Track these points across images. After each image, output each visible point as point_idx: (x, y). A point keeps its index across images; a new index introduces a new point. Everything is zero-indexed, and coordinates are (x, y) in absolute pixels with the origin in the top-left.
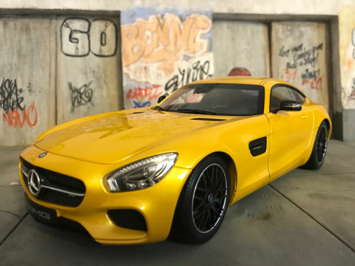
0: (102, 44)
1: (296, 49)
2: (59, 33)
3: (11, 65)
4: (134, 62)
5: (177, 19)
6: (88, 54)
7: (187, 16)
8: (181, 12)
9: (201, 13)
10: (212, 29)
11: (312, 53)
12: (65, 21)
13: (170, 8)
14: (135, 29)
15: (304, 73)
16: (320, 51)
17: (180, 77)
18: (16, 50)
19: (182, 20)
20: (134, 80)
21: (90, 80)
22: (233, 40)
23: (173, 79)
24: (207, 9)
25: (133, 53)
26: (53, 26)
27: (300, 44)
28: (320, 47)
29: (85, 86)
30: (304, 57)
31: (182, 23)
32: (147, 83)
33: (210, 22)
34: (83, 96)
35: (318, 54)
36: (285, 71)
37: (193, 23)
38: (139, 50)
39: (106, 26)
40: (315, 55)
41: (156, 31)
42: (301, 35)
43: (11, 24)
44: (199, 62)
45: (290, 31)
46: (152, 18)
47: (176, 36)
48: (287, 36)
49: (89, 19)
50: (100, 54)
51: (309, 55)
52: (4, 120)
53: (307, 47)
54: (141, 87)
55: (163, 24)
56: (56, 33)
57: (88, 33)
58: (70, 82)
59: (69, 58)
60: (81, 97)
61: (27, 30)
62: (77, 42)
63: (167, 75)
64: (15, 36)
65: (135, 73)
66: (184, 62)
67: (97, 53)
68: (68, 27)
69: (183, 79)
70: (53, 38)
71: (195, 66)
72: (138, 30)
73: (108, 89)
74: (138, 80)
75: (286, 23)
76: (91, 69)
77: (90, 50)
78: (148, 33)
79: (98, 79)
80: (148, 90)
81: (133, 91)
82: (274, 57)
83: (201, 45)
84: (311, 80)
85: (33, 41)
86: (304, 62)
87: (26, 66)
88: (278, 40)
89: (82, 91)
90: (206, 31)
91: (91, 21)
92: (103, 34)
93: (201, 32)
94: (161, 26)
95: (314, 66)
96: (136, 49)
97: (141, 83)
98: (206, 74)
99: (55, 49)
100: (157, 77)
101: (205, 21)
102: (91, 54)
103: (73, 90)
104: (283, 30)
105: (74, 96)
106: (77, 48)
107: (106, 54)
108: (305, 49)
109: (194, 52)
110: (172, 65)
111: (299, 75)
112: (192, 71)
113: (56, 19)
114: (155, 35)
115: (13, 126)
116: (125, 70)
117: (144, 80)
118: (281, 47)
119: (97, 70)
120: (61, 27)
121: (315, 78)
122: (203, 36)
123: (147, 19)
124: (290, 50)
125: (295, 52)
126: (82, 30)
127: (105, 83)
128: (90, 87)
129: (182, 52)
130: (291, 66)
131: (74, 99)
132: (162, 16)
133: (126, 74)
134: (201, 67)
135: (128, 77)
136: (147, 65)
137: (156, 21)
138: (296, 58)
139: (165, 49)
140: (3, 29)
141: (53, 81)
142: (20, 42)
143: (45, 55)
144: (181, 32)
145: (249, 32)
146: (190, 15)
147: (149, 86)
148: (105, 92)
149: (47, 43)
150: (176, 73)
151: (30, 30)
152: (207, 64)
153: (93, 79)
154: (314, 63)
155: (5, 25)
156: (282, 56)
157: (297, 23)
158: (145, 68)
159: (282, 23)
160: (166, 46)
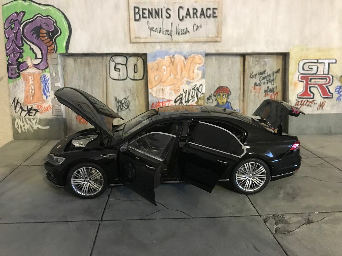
0: (135, 72)
1: (261, 73)
2: (108, 65)
3: (80, 86)
4: (155, 86)
5: (183, 58)
6: (126, 79)
7: (189, 56)
8: (185, 53)
9: (198, 54)
10: (204, 63)
11: (272, 75)
12: (111, 58)
13: (178, 50)
14: (157, 65)
15: (266, 89)
16: (278, 74)
17: (184, 95)
18: (82, 76)
19: (186, 58)
20: (156, 97)
21: (128, 95)
22: (219, 68)
23: (179, 96)
24: (202, 51)
25: (155, 80)
26: (104, 61)
27: (264, 70)
28: (278, 71)
29: (125, 98)
30: (267, 78)
31: (186, 61)
32: (163, 98)
33: (203, 59)
34: (124, 105)
35: (276, 76)
36: (254, 88)
37: (193, 60)
38: (158, 79)
39: (137, 61)
40: (274, 77)
41: (169, 66)
42: (265, 64)
43: (79, 60)
44: (196, 85)
45: (258, 61)
46: (167, 58)
47: (182, 69)
48: (256, 65)
49: (126, 56)
50: (134, 78)
51: (270, 77)
52: (76, 120)
53: (269, 72)
54: (160, 101)
55: (174, 61)
56: (106, 66)
57: (126, 65)
58: (115, 96)
59: (115, 81)
60: (123, 106)
61: (89, 64)
62: (120, 71)
63: (176, 94)
64: (81, 68)
65: (156, 92)
66: (187, 85)
67: (132, 78)
68: (114, 61)
69: (186, 96)
70: (104, 69)
71: (193, 87)
72: (158, 66)
73: (139, 100)
74: (158, 97)
75: (255, 56)
76: (128, 88)
77: (127, 76)
78: (164, 67)
79: (133, 94)
80: (164, 103)
81: (155, 104)
82: (246, 78)
83: (198, 74)
84: (271, 94)
85: (92, 71)
86: (266, 82)
87: (89, 87)
88: (250, 67)
89: (123, 102)
90: (200, 66)
91: (127, 57)
92: (135, 66)
93: (198, 65)
94: (172, 63)
95: (273, 84)
96: (156, 78)
97: (160, 98)
98: (200, 92)
99: (106, 75)
100: (170, 95)
101: (200, 59)
102: (128, 78)
103: (118, 101)
104: (253, 60)
105: (118, 105)
106: (119, 75)
107: (138, 79)
108: (267, 73)
109: (193, 79)
110: (179, 87)
111: (262, 90)
112: (192, 91)
113: (106, 56)
114: (169, 69)
115: (82, 124)
116: (150, 91)
117: (161, 97)
118: (251, 73)
119: (132, 89)
120: (109, 61)
121: (274, 92)
122: (199, 69)
123: (163, 58)
124: (258, 74)
125: (260, 76)
126: (122, 63)
127: (137, 96)
128: (128, 100)
129: (186, 79)
130: (257, 84)
131: (118, 107)
132: (173, 56)
133: (150, 93)
134: (197, 88)
135: (152, 95)
136: (163, 88)
137: (169, 59)
138: (261, 79)
139: (175, 77)
140: (73, 64)
141: (105, 95)
142: (84, 71)
143: (100, 79)
144: (185, 66)
145: (230, 62)
146: (191, 55)
147: (165, 100)
148: (137, 103)
149: (101, 72)
150: (182, 92)
151: (91, 64)
152: (201, 86)
153: (129, 94)
154: (273, 82)
155: (75, 61)
156: (252, 78)
157: (263, 56)
158: (162, 89)
159: (253, 56)
160: (175, 75)
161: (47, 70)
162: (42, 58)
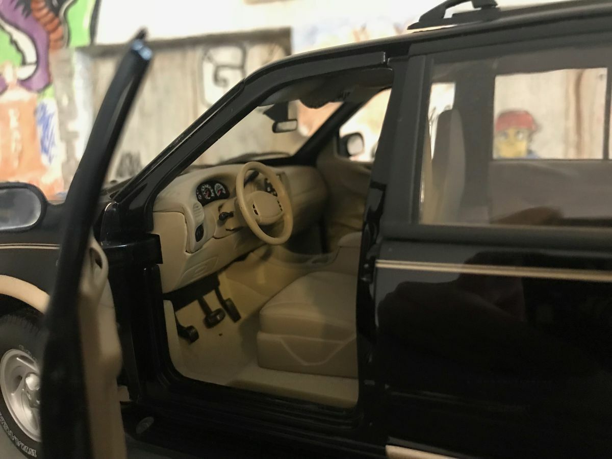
2: (198, 73)
12: (207, 52)
26: (189, 63)
39: (271, 55)
49: (242, 44)
56: (194, 73)
57: (242, 68)
70: (189, 82)
85: (160, 89)
87: (152, 130)
91: (245, 46)
120: (202, 62)
126: (232, 65)
143: (179, 110)
149: (181, 92)
161: (50, 91)
162: (37, 63)
